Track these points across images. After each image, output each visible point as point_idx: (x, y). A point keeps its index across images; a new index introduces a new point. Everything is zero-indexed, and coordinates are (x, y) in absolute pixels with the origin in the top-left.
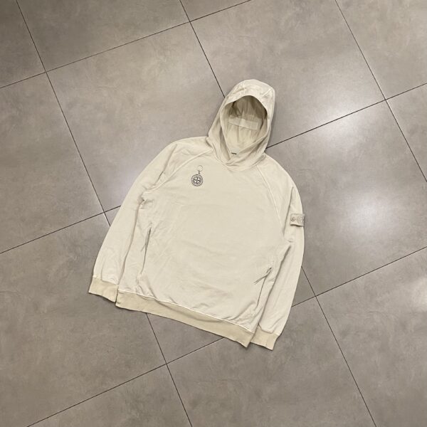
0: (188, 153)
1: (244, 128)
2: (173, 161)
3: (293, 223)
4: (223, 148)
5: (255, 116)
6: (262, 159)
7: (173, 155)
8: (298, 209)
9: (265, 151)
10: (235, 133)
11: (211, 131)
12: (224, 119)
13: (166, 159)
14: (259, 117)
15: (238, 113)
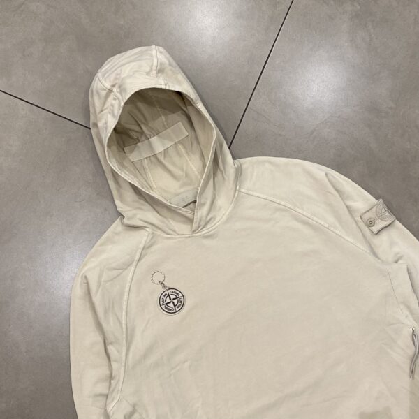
0: (115, 273)
1: (166, 151)
2: (106, 312)
3: (375, 229)
4: (165, 212)
5: (165, 115)
6: (239, 173)
7: (97, 299)
8: (361, 200)
9: (234, 158)
10: (159, 172)
11: (117, 202)
12: (122, 165)
13: (90, 315)
14: (173, 112)
15: (134, 135)
